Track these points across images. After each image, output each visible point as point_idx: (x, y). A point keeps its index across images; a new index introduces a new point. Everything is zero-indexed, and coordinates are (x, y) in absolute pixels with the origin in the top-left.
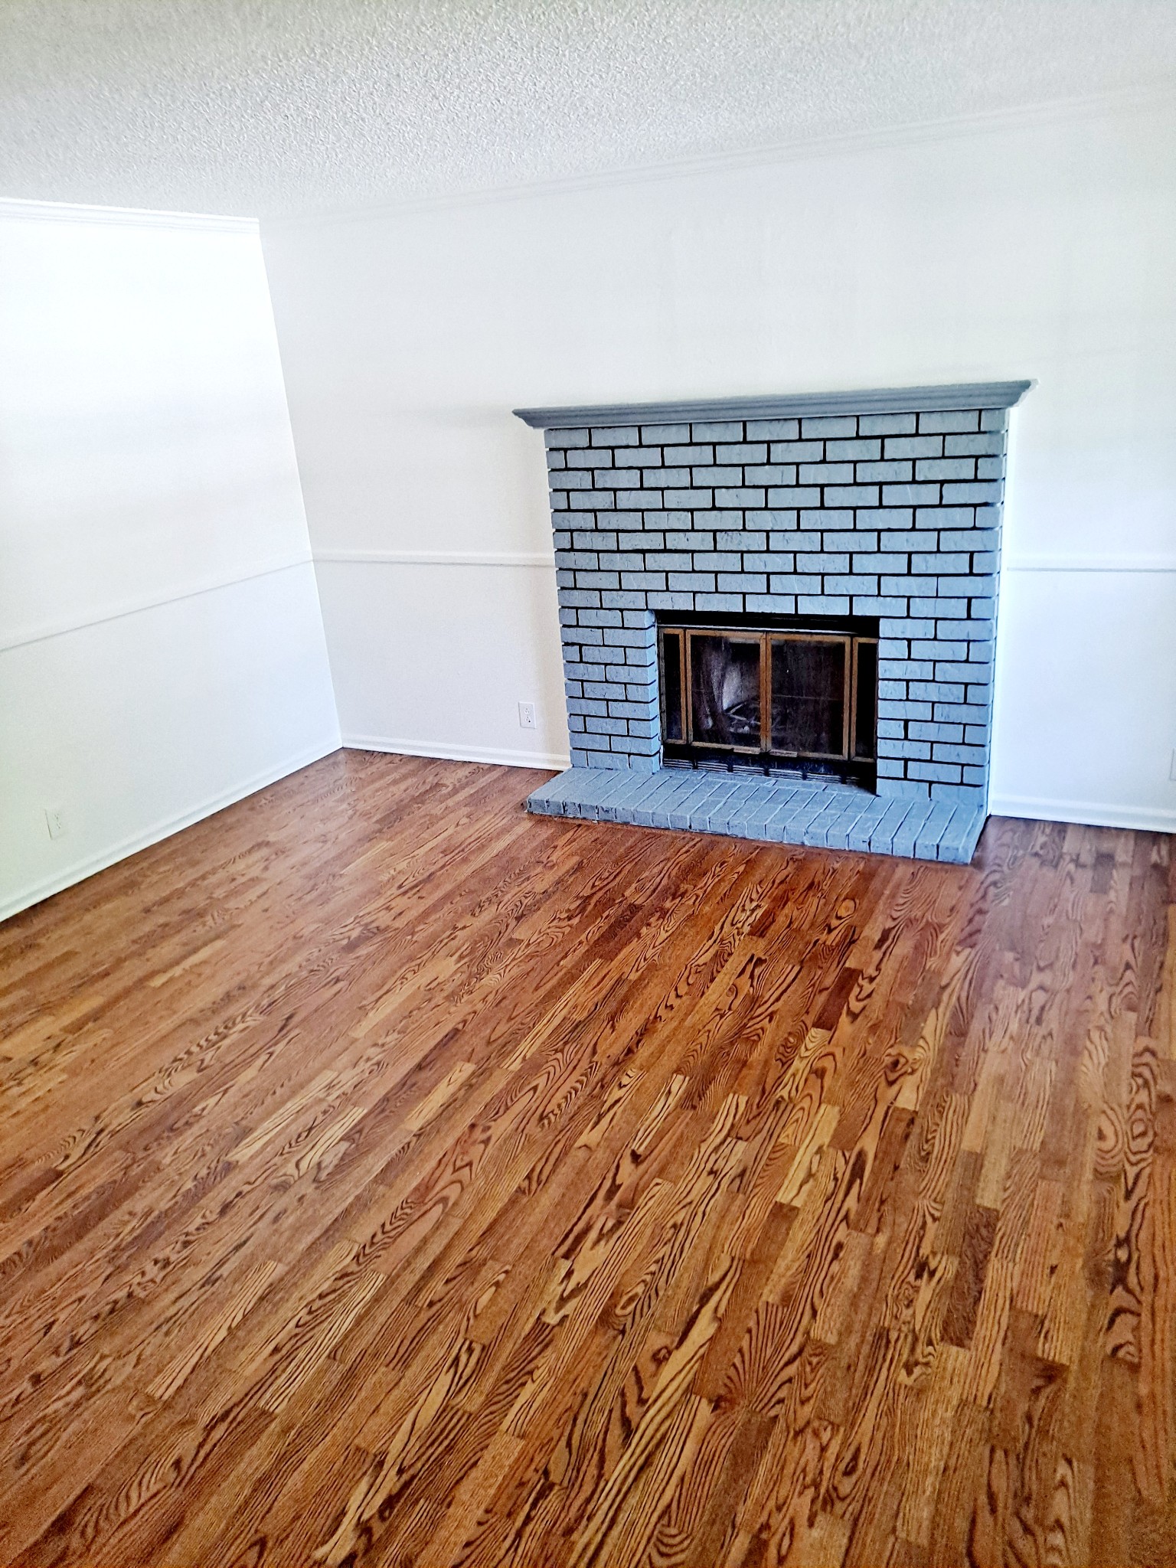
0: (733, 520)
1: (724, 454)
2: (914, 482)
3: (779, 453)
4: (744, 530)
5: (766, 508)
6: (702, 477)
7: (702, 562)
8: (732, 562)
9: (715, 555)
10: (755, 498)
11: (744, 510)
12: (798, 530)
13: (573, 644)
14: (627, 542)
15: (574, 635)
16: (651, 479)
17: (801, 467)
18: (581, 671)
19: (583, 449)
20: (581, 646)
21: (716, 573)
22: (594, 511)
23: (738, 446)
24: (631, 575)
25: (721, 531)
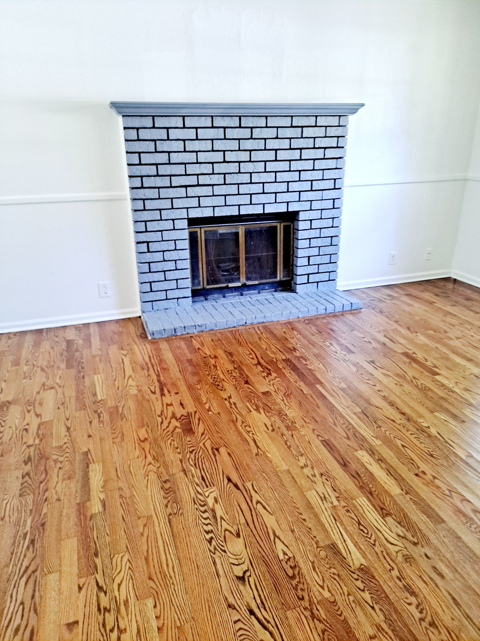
0: (234, 168)
1: (230, 133)
2: (314, 148)
3: (257, 133)
4: (239, 172)
5: (250, 161)
6: (218, 145)
7: (218, 190)
8: (233, 189)
9: (225, 186)
10: (245, 156)
11: (239, 162)
12: (265, 172)
13: (143, 242)
14: (176, 181)
15: (144, 237)
16: (190, 146)
17: (267, 140)
18: (148, 257)
19: (149, 128)
20: (148, 243)
21: (225, 196)
22: (156, 165)
23: (237, 129)
24: (179, 200)
25: (228, 173)
